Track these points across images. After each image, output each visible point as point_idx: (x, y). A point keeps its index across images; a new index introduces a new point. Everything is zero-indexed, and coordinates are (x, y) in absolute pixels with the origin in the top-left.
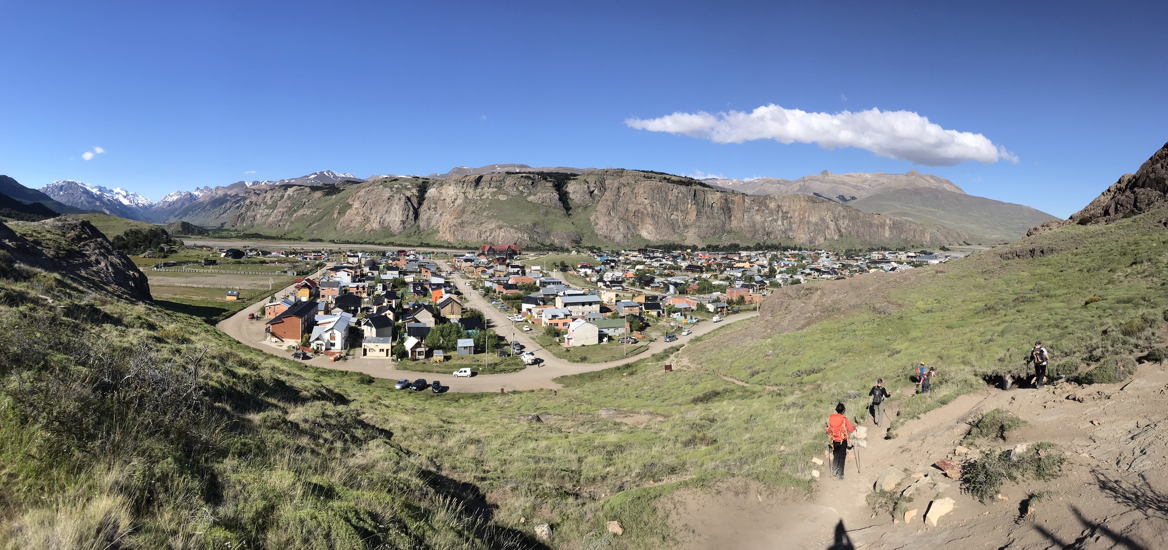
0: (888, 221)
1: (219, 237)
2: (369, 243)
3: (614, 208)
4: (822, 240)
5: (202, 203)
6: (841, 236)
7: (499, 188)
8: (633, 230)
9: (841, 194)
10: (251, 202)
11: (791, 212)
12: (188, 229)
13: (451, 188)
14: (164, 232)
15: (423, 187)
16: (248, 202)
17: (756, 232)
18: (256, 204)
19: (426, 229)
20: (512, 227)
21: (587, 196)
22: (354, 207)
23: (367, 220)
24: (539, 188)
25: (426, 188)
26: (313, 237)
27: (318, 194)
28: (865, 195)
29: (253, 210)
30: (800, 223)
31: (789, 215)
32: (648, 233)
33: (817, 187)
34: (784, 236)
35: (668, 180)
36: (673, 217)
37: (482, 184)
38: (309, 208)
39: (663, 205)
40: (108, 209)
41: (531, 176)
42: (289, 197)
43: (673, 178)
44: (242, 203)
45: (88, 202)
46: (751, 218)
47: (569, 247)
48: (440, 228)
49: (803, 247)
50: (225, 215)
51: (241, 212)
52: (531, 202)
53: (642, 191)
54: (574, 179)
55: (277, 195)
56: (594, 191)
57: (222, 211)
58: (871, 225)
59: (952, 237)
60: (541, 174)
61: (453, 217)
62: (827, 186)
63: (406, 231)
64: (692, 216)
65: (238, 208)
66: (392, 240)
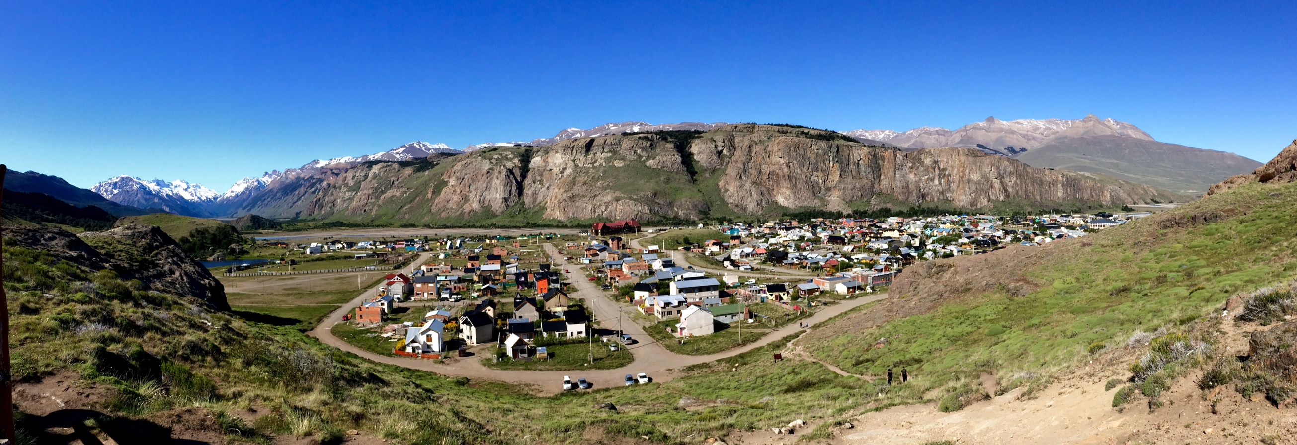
0: (1060, 178)
1: (294, 231)
2: (469, 227)
3: (745, 171)
4: (985, 201)
5: (271, 191)
6: (1008, 196)
7: (614, 152)
8: (768, 196)
9: (1011, 145)
10: (329, 185)
11: (950, 169)
12: (258, 223)
13: (559, 156)
14: (234, 229)
15: (526, 156)
16: (325, 184)
17: (909, 193)
18: (335, 187)
19: (532, 206)
20: (631, 199)
21: (715, 158)
22: (450, 184)
23: (465, 199)
24: (658, 150)
25: (529, 157)
26: (404, 222)
27: (408, 171)
28: (1036, 145)
29: (332, 194)
30: (959, 182)
31: (947, 173)
32: (786, 198)
33: (982, 137)
34: (941, 197)
35: (806, 135)
36: (813, 178)
37: (594, 149)
38: (399, 188)
39: (801, 165)
40: (168, 206)
41: (649, 136)
42: (375, 176)
43: (812, 132)
44: (318, 186)
45: (146, 200)
46: (903, 176)
47: (696, 219)
48: (548, 205)
49: (963, 211)
50: (299, 202)
51: (318, 197)
52: (650, 168)
53: (776, 148)
54: (698, 137)
55: (360, 174)
56: (722, 151)
57: (295, 198)
58: (1041, 183)
59: (1137, 194)
60: (660, 133)
61: (562, 190)
62: (994, 136)
63: (510, 209)
64: (835, 177)
65: (314, 192)
66: (494, 221)
